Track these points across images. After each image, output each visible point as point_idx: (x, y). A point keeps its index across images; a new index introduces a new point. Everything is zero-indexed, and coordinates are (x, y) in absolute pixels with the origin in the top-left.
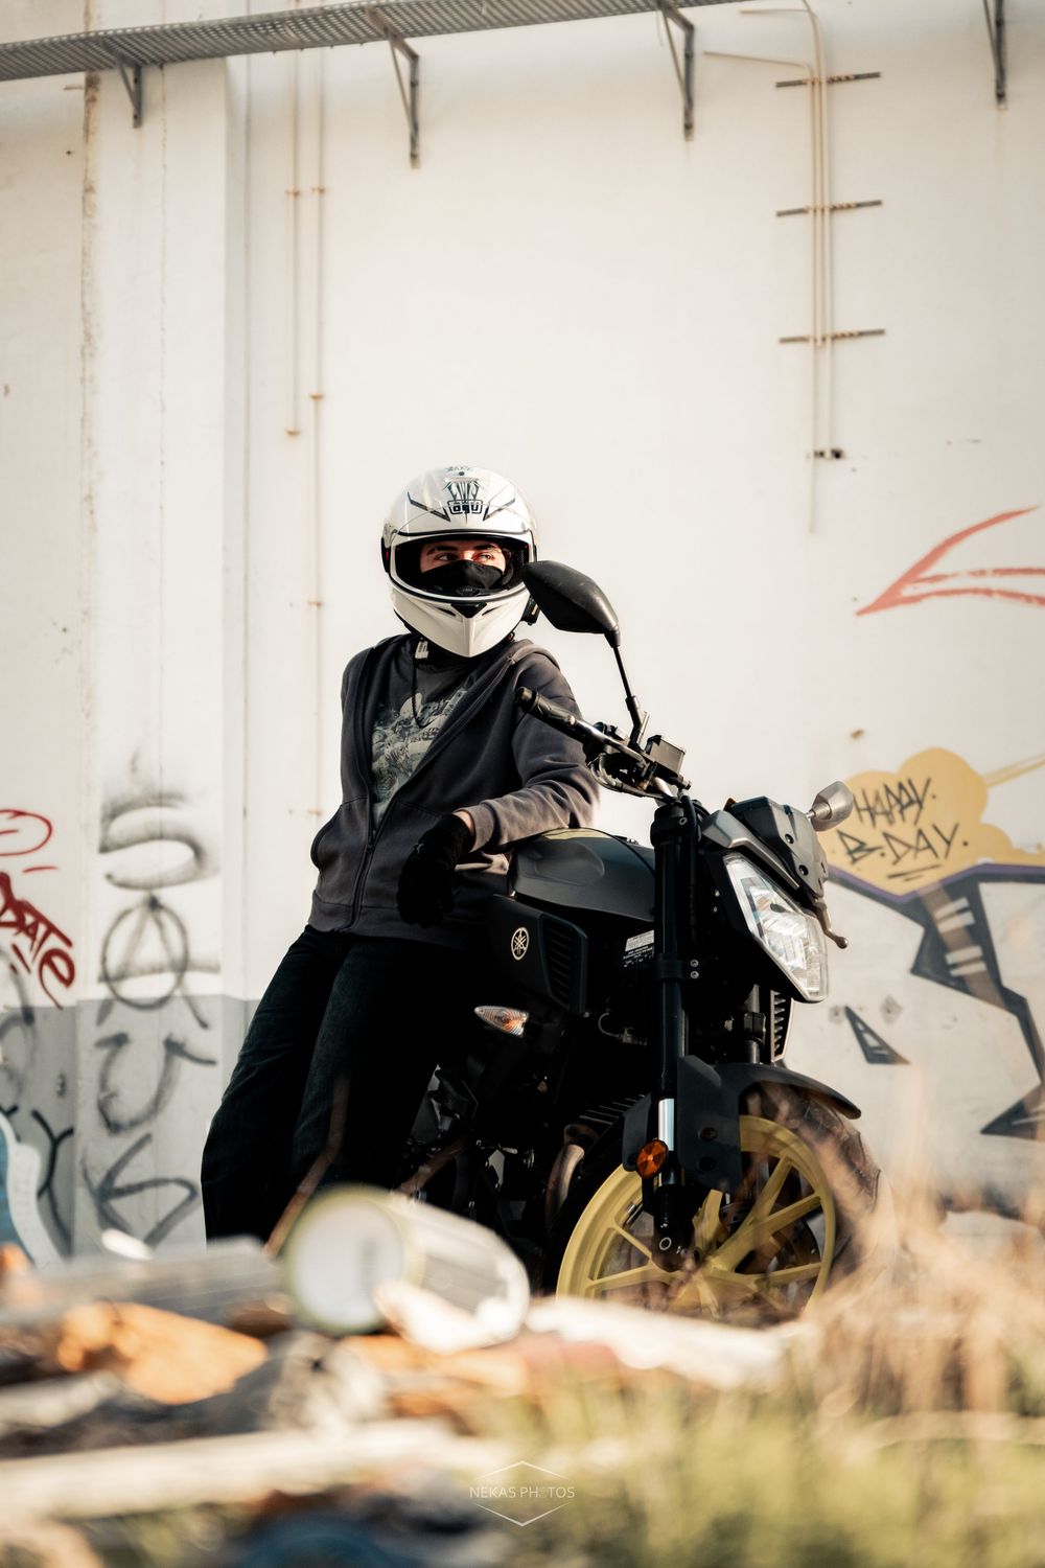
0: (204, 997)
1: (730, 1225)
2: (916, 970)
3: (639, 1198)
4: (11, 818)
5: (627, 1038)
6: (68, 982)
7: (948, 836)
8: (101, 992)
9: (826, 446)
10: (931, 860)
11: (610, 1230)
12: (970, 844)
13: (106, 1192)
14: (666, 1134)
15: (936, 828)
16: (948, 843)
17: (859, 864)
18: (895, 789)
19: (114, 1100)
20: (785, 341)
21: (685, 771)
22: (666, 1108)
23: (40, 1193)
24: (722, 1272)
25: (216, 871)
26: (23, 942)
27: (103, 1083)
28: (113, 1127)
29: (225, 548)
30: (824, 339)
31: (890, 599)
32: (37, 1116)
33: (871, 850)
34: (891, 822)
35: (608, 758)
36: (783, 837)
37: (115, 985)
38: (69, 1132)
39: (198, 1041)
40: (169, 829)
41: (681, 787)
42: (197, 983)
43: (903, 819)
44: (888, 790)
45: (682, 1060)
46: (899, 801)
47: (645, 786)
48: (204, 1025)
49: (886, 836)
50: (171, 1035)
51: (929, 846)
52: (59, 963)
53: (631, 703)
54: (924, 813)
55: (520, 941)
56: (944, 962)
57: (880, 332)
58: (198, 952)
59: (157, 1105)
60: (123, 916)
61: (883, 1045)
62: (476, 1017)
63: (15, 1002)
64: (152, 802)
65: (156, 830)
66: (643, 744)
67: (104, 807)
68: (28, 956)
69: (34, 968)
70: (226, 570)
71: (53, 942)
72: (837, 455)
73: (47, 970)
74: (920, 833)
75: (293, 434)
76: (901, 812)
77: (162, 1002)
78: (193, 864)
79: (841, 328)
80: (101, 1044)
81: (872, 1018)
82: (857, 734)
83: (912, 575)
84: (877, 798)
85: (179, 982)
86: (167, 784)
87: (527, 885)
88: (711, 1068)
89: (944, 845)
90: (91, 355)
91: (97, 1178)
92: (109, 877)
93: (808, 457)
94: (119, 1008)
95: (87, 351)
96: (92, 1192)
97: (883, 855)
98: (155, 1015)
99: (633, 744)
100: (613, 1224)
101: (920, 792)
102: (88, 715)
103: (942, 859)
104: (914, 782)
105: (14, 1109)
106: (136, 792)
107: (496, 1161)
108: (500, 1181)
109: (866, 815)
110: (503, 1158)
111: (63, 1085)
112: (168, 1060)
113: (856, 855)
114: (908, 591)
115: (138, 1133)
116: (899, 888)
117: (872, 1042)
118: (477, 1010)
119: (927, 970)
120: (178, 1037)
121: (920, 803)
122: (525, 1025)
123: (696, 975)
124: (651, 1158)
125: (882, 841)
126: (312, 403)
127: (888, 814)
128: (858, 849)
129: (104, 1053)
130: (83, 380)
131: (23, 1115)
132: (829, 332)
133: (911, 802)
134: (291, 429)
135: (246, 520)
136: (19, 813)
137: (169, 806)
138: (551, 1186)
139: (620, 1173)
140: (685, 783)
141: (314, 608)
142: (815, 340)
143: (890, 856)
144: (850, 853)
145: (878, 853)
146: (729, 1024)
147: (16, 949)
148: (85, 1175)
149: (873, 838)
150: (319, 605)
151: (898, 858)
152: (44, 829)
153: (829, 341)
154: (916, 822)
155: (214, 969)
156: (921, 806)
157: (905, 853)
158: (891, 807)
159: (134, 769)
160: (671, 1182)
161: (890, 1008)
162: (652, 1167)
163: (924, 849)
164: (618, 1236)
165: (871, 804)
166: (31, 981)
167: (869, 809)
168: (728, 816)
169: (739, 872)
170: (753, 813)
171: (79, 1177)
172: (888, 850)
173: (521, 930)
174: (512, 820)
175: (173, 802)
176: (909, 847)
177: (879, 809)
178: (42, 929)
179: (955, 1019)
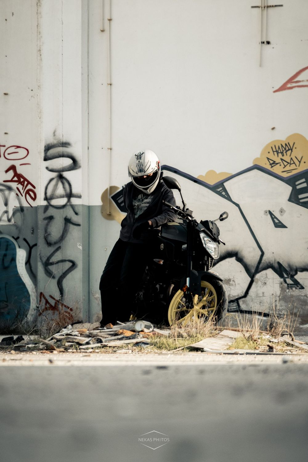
0: (76, 205)
1: (200, 300)
2: (290, 200)
3: (183, 295)
4: (16, 148)
5: (182, 265)
6: (34, 199)
7: (300, 160)
8: (45, 203)
9: (265, 40)
10: (295, 167)
11: (178, 301)
12: (306, 162)
13: (47, 264)
14: (188, 284)
15: (296, 157)
16: (300, 162)
17: (274, 168)
18: (284, 146)
19: (49, 236)
20: (253, 7)
21: (193, 215)
22: (188, 279)
23: (26, 264)
24: (198, 309)
25: (80, 167)
26: (20, 187)
27: (46, 231)
28: (49, 244)
29: (82, 67)
30: (265, 7)
31: (283, 88)
32: (25, 240)
33: (277, 164)
34: (283, 156)
35: (178, 213)
36: (211, 228)
37: (49, 201)
38: (36, 245)
39: (75, 218)
40: (65, 154)
41: (192, 218)
42: (74, 201)
43: (287, 155)
44: (282, 146)
45: (191, 271)
46: (285, 149)
47: (185, 218)
48: (76, 214)
49: (282, 159)
50: (66, 216)
51: (294, 163)
52: (31, 193)
53: (183, 202)
54: (292, 153)
55: (162, 246)
56: (298, 197)
57: (282, 6)
58: (74, 191)
59: (62, 237)
60: (51, 180)
61: (280, 222)
62: (154, 261)
63: (18, 205)
64: (60, 145)
65: (61, 153)
66: (185, 210)
67: (45, 147)
68: (22, 191)
69: (24, 195)
70: (82, 74)
71: (29, 187)
72: (268, 43)
73: (28, 196)
74: (291, 159)
75: (103, 31)
76: (286, 152)
77: (64, 206)
78: (73, 165)
79: (270, 4)
80: (45, 219)
81: (277, 214)
82: (273, 129)
83: (290, 80)
84: (279, 148)
85: (69, 200)
86: (65, 140)
87: (164, 235)
88: (196, 272)
89: (299, 163)
90: (40, 6)
91: (44, 260)
92: (47, 168)
93: (259, 44)
94: (51, 208)
95: (38, 4)
96: (43, 264)
97: (280, 165)
98: (62, 210)
99: (183, 210)
100: (179, 300)
101: (292, 146)
102: (40, 118)
103: (297, 167)
104: (290, 143)
105: (18, 238)
106: (55, 142)
107: (158, 286)
108: (159, 290)
109: (275, 153)
110: (159, 286)
111: (33, 231)
112: (66, 224)
113: (273, 165)
114: (289, 85)
115: (57, 246)
116: (285, 175)
117: (277, 221)
118: (154, 260)
119: (293, 200)
120: (69, 217)
121: (292, 150)
122: (163, 262)
123: (194, 254)
124: (185, 289)
125: (280, 161)
126: (108, 21)
127: (282, 153)
128: (273, 164)
129: (46, 221)
130: (37, 13)
131: (21, 240)
132: (266, 5)
133: (289, 150)
134: (102, 30)
135: (88, 58)
136: (18, 147)
137: (66, 147)
138: (168, 292)
139: (180, 291)
140: (193, 217)
141: (109, 85)
142: (262, 8)
143: (283, 166)
144: (271, 164)
145: (279, 164)
146: (201, 263)
147: (18, 188)
148: (41, 259)
149: (278, 160)
150: (111, 85)
151: (285, 166)
152: (26, 152)
153: (266, 8)
154: (290, 156)
155: (79, 197)
156: (292, 151)
157: (287, 165)
158: (283, 151)
159: (54, 135)
160: (189, 293)
161: (282, 211)
162: (185, 290)
163: (293, 164)
164: (179, 302)
165: (277, 150)
166: (23, 199)
167: (276, 151)
168: (201, 224)
169: (202, 235)
170: (205, 223)
171: (39, 259)
172: (282, 164)
173: (162, 244)
174: (159, 221)
175: (67, 145)
176: (288, 163)
177: (279, 151)
178: (26, 183)
179: (301, 215)
